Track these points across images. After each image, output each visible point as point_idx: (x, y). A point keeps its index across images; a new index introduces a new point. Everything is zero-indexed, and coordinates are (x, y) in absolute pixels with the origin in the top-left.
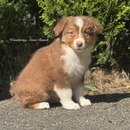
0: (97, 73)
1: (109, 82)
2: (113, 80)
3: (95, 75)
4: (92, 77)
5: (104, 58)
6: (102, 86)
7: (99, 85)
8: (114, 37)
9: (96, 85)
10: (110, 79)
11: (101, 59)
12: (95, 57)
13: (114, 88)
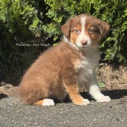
0: (105, 69)
1: (117, 78)
2: (121, 76)
3: (103, 71)
4: (100, 73)
5: (112, 53)
6: (110, 82)
7: (107, 81)
8: (122, 33)
9: (104, 81)
10: (118, 75)
11: (108, 55)
12: (103, 53)
13: (123, 84)
